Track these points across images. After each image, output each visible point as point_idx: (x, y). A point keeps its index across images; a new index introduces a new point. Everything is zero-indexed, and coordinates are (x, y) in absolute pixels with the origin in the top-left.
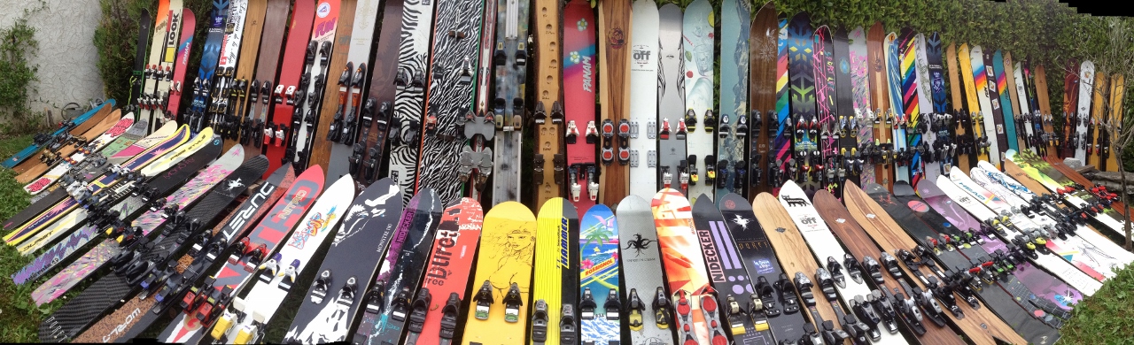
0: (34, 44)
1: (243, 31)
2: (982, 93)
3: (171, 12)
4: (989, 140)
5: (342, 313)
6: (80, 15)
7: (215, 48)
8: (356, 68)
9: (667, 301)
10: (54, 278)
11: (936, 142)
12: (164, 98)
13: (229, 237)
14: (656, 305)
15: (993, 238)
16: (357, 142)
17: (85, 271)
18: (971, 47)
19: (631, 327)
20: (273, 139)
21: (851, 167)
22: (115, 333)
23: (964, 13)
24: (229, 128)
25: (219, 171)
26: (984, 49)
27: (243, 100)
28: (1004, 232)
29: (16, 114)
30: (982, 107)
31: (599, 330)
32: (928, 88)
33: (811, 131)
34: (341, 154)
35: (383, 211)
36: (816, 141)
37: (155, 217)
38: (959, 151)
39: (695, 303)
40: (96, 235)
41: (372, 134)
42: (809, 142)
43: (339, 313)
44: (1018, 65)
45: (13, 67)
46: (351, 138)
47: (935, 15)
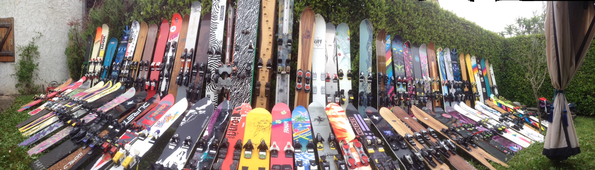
0: (37, 53)
1: (137, 41)
2: (476, 75)
3: (102, 35)
4: (479, 94)
5: (184, 153)
6: (59, 42)
7: (124, 49)
8: (189, 50)
9: (334, 138)
10: (40, 144)
11: (455, 93)
12: (98, 73)
13: (126, 124)
14: (330, 140)
15: (482, 127)
16: (190, 82)
17: (56, 140)
18: (471, 56)
19: (318, 149)
20: (150, 87)
21: (422, 100)
22: (69, 164)
23: (467, 41)
24: (128, 83)
25: (123, 98)
26: (477, 57)
27: (135, 70)
28: (487, 125)
29: (27, 86)
30: (476, 80)
31: (304, 157)
32: (451, 70)
33: (404, 83)
34: (183, 90)
35: (205, 111)
36: (405, 88)
37: (91, 116)
38: (466, 97)
39: (351, 145)
40: (62, 125)
41: (197, 79)
42: (402, 88)
43: (182, 153)
44: (491, 65)
45: (27, 63)
46: (187, 82)
47: (455, 42)
